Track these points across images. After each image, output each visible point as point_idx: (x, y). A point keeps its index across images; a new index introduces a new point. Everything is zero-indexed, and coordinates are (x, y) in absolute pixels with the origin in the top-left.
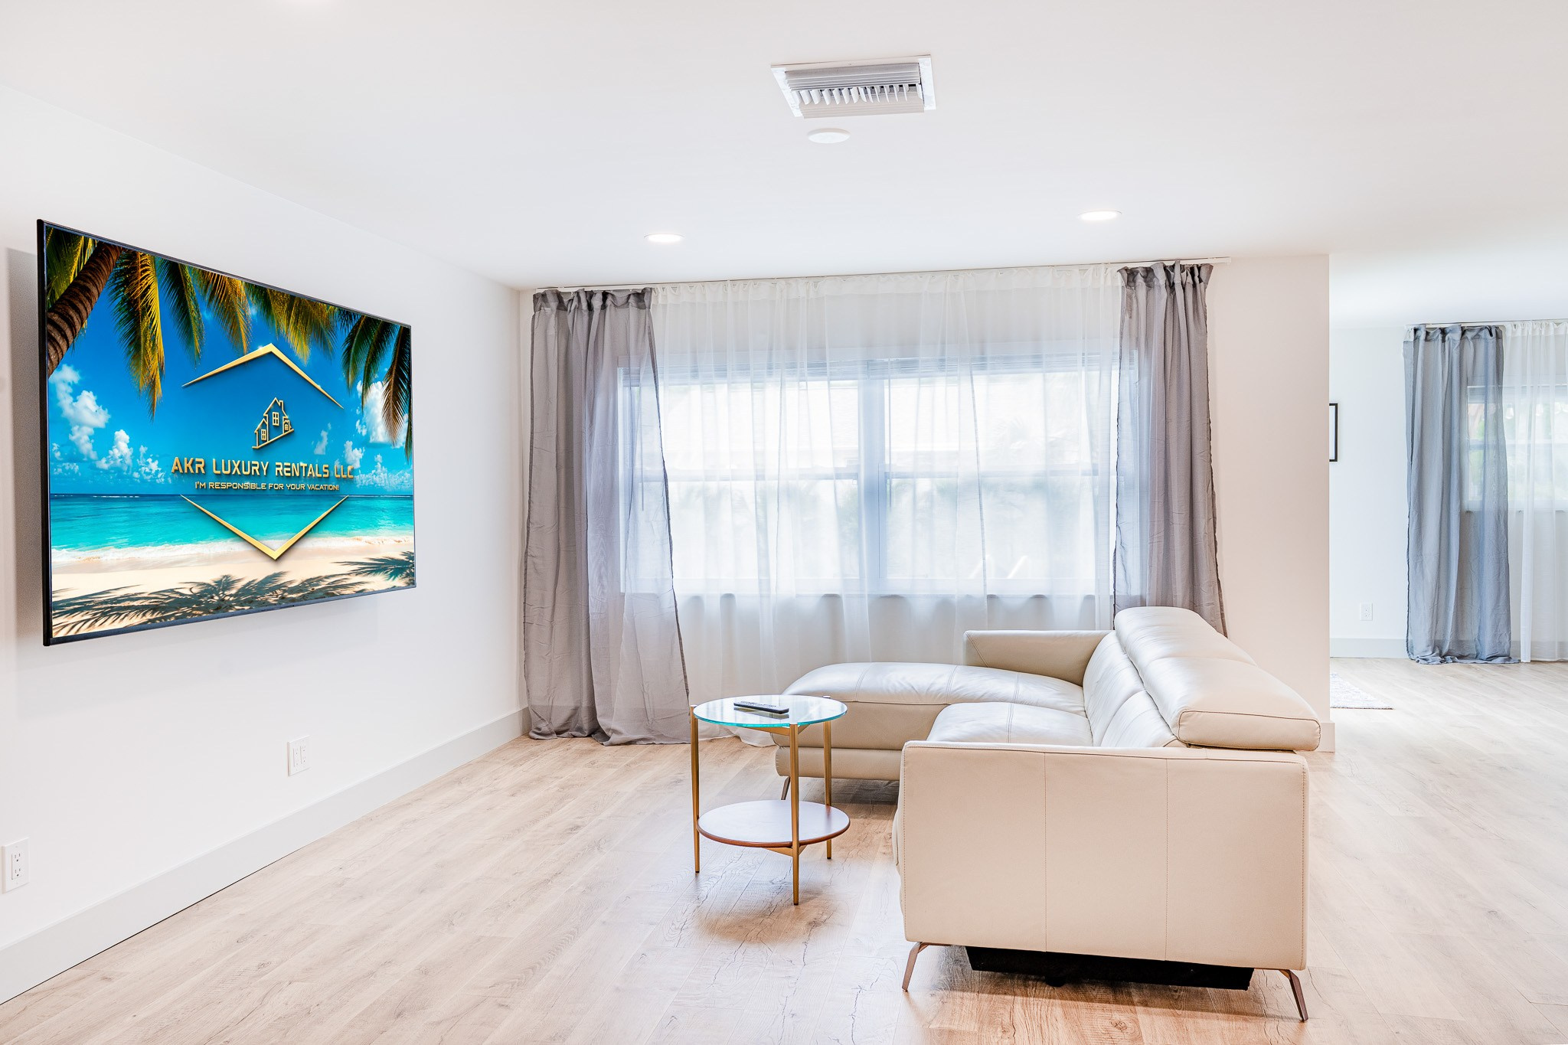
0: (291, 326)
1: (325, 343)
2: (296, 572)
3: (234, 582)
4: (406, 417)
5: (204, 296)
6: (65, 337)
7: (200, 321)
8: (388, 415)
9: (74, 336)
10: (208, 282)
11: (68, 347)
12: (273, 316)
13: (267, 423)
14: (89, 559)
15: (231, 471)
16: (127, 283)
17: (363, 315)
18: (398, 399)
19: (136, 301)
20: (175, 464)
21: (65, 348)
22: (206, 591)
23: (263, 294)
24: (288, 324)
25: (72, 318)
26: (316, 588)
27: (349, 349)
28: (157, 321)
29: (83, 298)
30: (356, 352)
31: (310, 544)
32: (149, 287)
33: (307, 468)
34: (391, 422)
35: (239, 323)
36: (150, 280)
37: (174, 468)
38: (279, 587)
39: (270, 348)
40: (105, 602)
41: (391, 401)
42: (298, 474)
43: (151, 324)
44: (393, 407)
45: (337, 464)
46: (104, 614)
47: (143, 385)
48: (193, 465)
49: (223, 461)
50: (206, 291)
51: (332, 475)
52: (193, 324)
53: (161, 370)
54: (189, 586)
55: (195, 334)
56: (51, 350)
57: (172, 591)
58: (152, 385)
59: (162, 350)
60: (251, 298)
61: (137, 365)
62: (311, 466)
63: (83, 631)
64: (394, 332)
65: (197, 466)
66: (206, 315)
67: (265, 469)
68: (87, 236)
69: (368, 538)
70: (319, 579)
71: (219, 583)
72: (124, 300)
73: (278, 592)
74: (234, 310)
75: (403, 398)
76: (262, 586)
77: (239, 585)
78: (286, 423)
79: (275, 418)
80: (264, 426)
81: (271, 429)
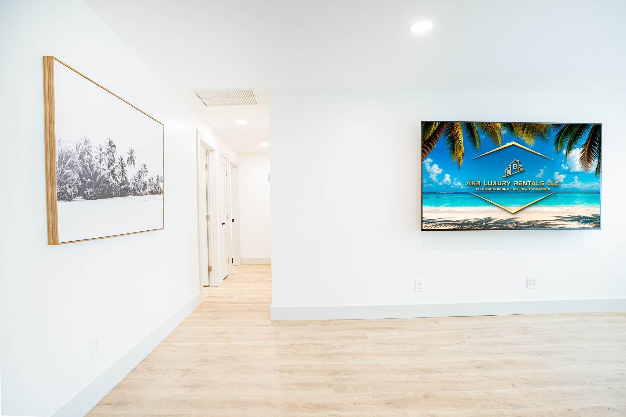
0: (524, 134)
1: (544, 138)
2: (524, 218)
3: (492, 219)
4: (596, 160)
5: (482, 131)
6: (428, 150)
7: (480, 139)
8: (584, 161)
9: (431, 150)
10: (484, 126)
11: (429, 153)
12: (515, 132)
13: (510, 168)
14: (435, 209)
15: (492, 184)
16: (450, 132)
17: (567, 124)
18: (591, 154)
19: (454, 137)
20: (468, 183)
21: (428, 153)
22: (480, 221)
23: (510, 126)
24: (523, 134)
25: (431, 145)
26: (535, 224)
27: (558, 138)
28: (462, 141)
29: (434, 139)
30: (563, 138)
31: (532, 209)
32: (459, 132)
33: (531, 183)
34: (586, 163)
35: (497, 137)
36: (459, 130)
37: (467, 184)
38: (515, 222)
39: (513, 143)
40: (440, 221)
41: (586, 155)
42: (526, 185)
43: (459, 143)
44: (587, 157)
45: (549, 181)
46: (440, 225)
47: (456, 160)
48: (475, 183)
49: (489, 181)
50: (482, 129)
51: (546, 184)
52: (476, 140)
53: (463, 156)
54: (473, 219)
55: (477, 143)
56: (424, 154)
57: (466, 220)
58: (459, 160)
59: (463, 149)
60: (504, 128)
61: (454, 155)
62: (534, 182)
63: (433, 228)
64: (589, 128)
65: (477, 183)
66: (482, 136)
67: (509, 184)
68: (436, 122)
69: (567, 208)
70: (537, 221)
71: (486, 219)
72: (449, 137)
73: (514, 224)
74: (495, 133)
75: (595, 153)
76: (506, 222)
77: (495, 220)
78: (520, 168)
79: (515, 166)
80: (509, 169)
81: (512, 170)
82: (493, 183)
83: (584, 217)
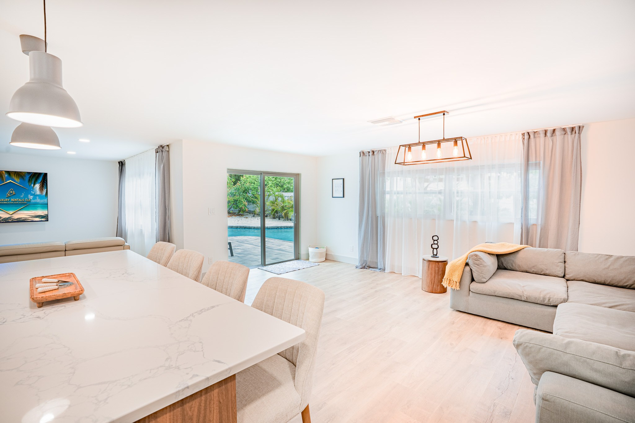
1: (23, 179)
2: (16, 216)
4: (46, 189)
8: (40, 189)
12: (11, 176)
17: (34, 173)
18: (43, 186)
23: (9, 173)
24: (14, 177)
27: (30, 179)
30: (32, 179)
31: (19, 212)
33: (18, 200)
34: (41, 191)
35: (3, 178)
38: (12, 219)
39: (10, 181)
41: (41, 187)
42: (16, 201)
45: (26, 199)
60: (6, 174)
64: (42, 174)
67: (9, 200)
70: (21, 218)
74: (2, 176)
75: (45, 186)
76: (8, 218)
77: (3, 218)
78: (14, 193)
79: (11, 192)
80: (9, 193)
81: (10, 194)
82: (2, 200)
83: (41, 216)
